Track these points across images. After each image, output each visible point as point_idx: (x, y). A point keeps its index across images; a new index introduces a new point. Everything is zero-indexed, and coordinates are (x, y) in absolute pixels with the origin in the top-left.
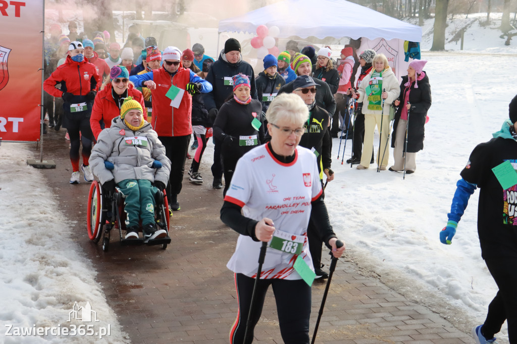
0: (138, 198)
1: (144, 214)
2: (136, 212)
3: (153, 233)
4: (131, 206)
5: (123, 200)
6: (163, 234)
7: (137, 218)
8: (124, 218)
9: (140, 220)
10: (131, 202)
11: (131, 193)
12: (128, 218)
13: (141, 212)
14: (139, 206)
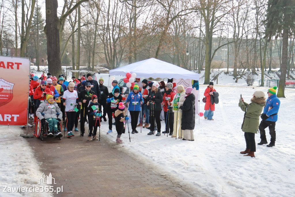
0: (52, 123)
1: (54, 128)
2: (52, 127)
3: (57, 133)
4: (51, 125)
5: (48, 124)
6: (60, 134)
7: (52, 129)
8: (48, 129)
9: (53, 130)
10: (50, 124)
11: (50, 122)
12: (49, 129)
13: (53, 127)
14: (53, 125)
